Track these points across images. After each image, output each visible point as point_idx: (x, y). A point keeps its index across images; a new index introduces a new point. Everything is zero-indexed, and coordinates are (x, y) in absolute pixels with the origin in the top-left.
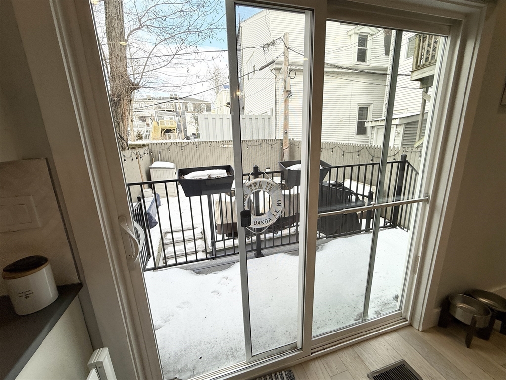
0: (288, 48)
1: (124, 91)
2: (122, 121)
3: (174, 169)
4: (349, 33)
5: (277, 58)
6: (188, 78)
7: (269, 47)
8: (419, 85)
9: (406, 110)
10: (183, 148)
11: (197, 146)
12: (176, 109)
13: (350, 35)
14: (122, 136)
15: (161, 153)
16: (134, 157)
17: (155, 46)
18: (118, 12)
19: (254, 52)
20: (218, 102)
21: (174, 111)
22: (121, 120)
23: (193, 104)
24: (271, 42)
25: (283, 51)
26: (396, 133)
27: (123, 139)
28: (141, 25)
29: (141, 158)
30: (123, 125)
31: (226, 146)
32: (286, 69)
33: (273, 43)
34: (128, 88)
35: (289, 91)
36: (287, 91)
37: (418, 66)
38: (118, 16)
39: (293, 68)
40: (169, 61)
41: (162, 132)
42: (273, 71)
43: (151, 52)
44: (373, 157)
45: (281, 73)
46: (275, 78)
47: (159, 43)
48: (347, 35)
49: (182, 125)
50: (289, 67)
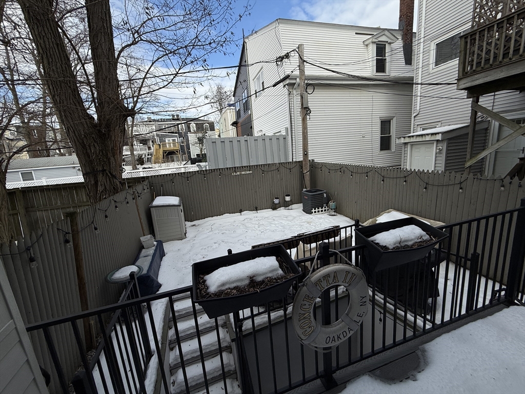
0: (304, 61)
1: (115, 119)
2: (114, 156)
3: (179, 206)
4: (366, 43)
5: (292, 72)
6: (194, 100)
7: (282, 61)
8: (466, 94)
9: (440, 123)
10: (189, 179)
11: (206, 176)
12: (179, 130)
13: (367, 45)
14: (114, 174)
15: (164, 185)
16: (130, 198)
17: (153, 64)
18: (105, 25)
19: (262, 68)
20: (222, 120)
21: (176, 133)
22: (111, 154)
23: (196, 124)
24: (285, 55)
25: (298, 64)
26: (438, 150)
27: (115, 177)
28: (135, 40)
29: (139, 196)
30: (115, 160)
31: (238, 173)
32: (303, 83)
33: (287, 56)
34: (120, 115)
35: (307, 108)
36: (305, 108)
37: (466, 73)
38: (104, 28)
39: (311, 82)
40: (170, 81)
41: (165, 155)
42: (286, 86)
43: (148, 71)
44: (427, 184)
45: (295, 89)
46: (289, 94)
47: (156, 60)
48: (363, 45)
49: (185, 146)
50: (306, 82)
